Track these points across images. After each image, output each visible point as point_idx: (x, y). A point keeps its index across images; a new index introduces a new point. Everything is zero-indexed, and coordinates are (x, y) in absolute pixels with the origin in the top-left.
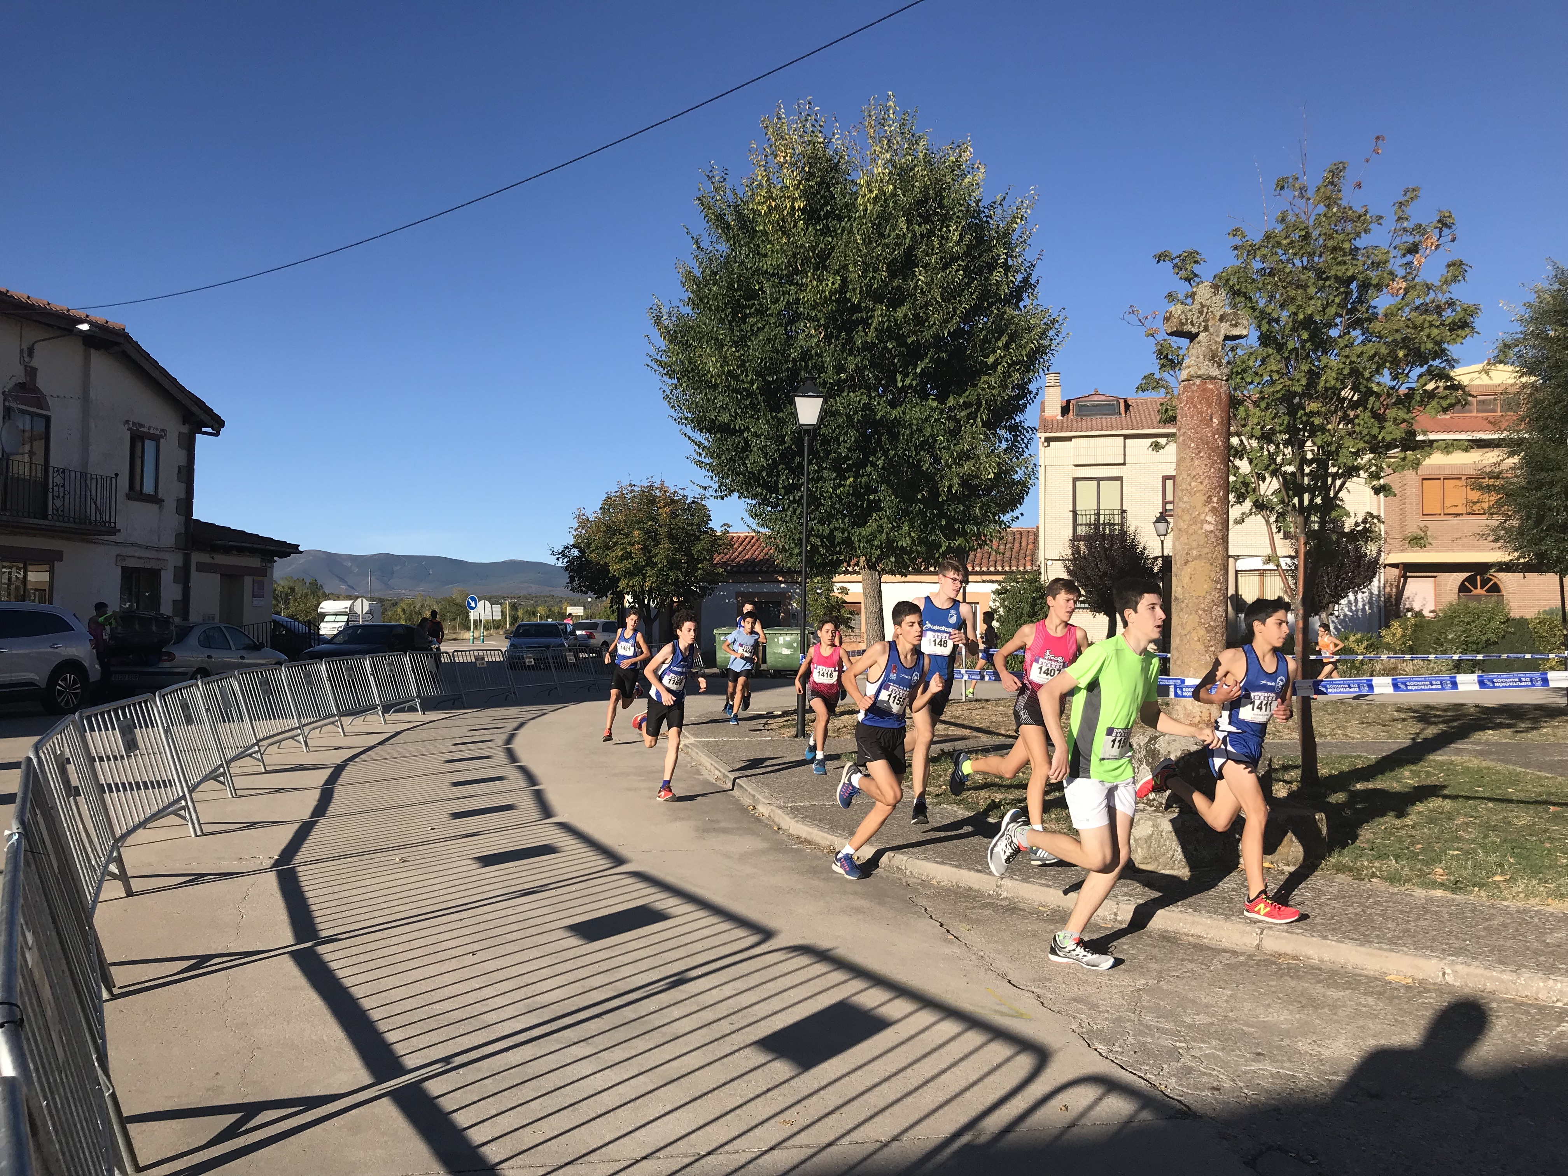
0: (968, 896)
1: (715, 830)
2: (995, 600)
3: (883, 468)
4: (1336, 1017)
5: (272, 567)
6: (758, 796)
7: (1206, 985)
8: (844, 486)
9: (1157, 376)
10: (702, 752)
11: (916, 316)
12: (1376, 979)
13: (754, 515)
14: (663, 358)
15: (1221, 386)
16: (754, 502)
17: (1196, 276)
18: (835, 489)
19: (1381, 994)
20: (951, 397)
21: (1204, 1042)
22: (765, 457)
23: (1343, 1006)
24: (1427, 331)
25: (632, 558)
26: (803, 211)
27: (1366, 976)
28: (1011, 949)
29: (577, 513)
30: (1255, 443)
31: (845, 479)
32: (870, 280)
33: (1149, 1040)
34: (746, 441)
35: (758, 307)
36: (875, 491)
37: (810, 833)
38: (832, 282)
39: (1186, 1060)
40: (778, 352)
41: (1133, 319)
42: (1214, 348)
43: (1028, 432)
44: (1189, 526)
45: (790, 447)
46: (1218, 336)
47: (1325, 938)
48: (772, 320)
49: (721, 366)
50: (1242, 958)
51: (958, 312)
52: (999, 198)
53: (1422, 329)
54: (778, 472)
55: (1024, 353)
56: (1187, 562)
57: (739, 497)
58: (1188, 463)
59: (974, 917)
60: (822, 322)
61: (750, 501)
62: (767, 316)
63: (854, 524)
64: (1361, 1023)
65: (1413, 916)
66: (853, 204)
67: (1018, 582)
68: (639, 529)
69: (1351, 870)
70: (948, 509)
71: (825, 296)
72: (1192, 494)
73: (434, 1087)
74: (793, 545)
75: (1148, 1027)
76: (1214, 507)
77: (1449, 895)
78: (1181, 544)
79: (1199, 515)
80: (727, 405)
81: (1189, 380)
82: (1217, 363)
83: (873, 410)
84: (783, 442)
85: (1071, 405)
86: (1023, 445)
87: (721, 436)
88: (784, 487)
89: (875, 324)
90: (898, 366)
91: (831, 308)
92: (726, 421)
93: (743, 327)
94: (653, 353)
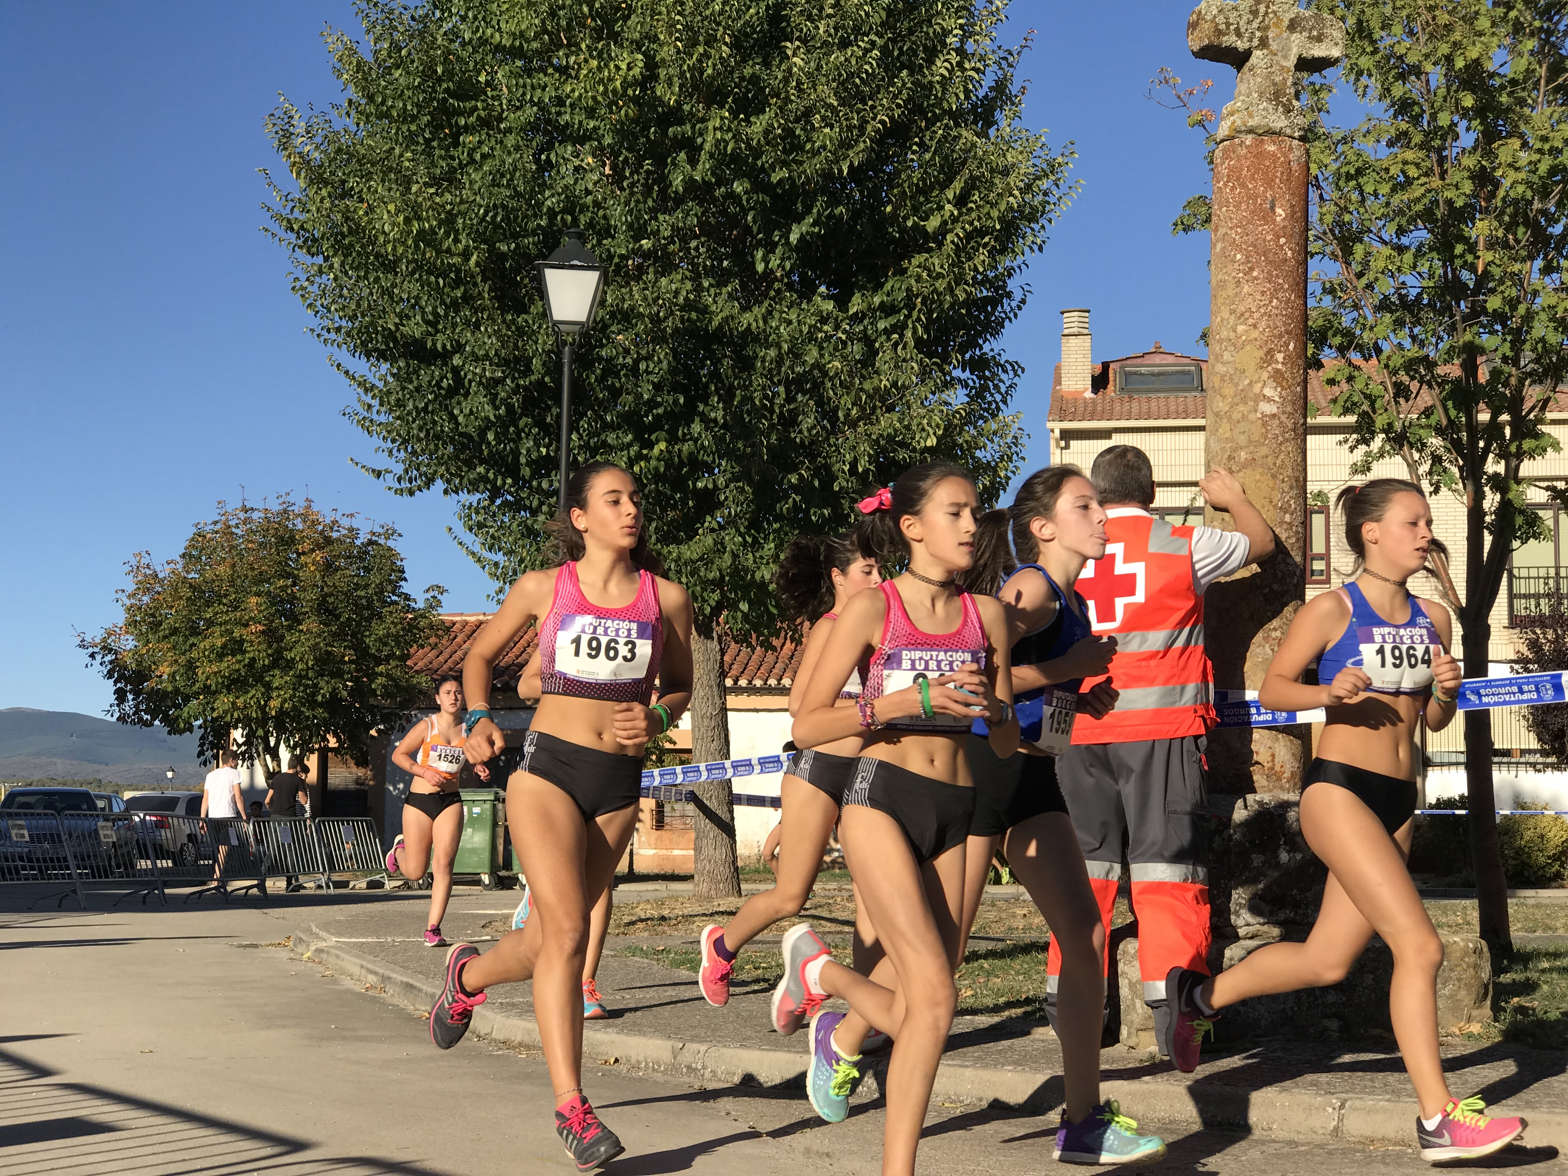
3: (725, 426)
8: (647, 458)
10: (348, 953)
11: (789, 133)
14: (298, 215)
15: (1291, 149)
16: (474, 498)
20: (856, 297)
22: (492, 402)
25: (244, 652)
29: (134, 562)
31: (651, 445)
32: (700, 61)
34: (456, 371)
35: (483, 114)
36: (708, 469)
37: (529, 1032)
38: (627, 64)
40: (518, 195)
42: (1278, 79)
44: (1233, 405)
45: (540, 383)
46: (1285, 57)
48: (510, 140)
51: (869, 128)
54: (518, 433)
55: (996, 214)
57: (446, 492)
60: (608, 140)
61: (465, 498)
62: (500, 131)
63: (670, 538)
68: (258, 594)
71: (614, 91)
72: (1237, 346)
76: (1277, 371)
78: (1219, 440)
79: (1250, 384)
80: (418, 298)
81: (1233, 138)
82: (1284, 105)
83: (704, 311)
84: (528, 371)
85: (1111, 371)
86: (998, 397)
87: (408, 365)
88: (528, 464)
89: (707, 147)
90: (755, 229)
91: (627, 115)
92: (417, 335)
93: (452, 152)
94: (276, 201)
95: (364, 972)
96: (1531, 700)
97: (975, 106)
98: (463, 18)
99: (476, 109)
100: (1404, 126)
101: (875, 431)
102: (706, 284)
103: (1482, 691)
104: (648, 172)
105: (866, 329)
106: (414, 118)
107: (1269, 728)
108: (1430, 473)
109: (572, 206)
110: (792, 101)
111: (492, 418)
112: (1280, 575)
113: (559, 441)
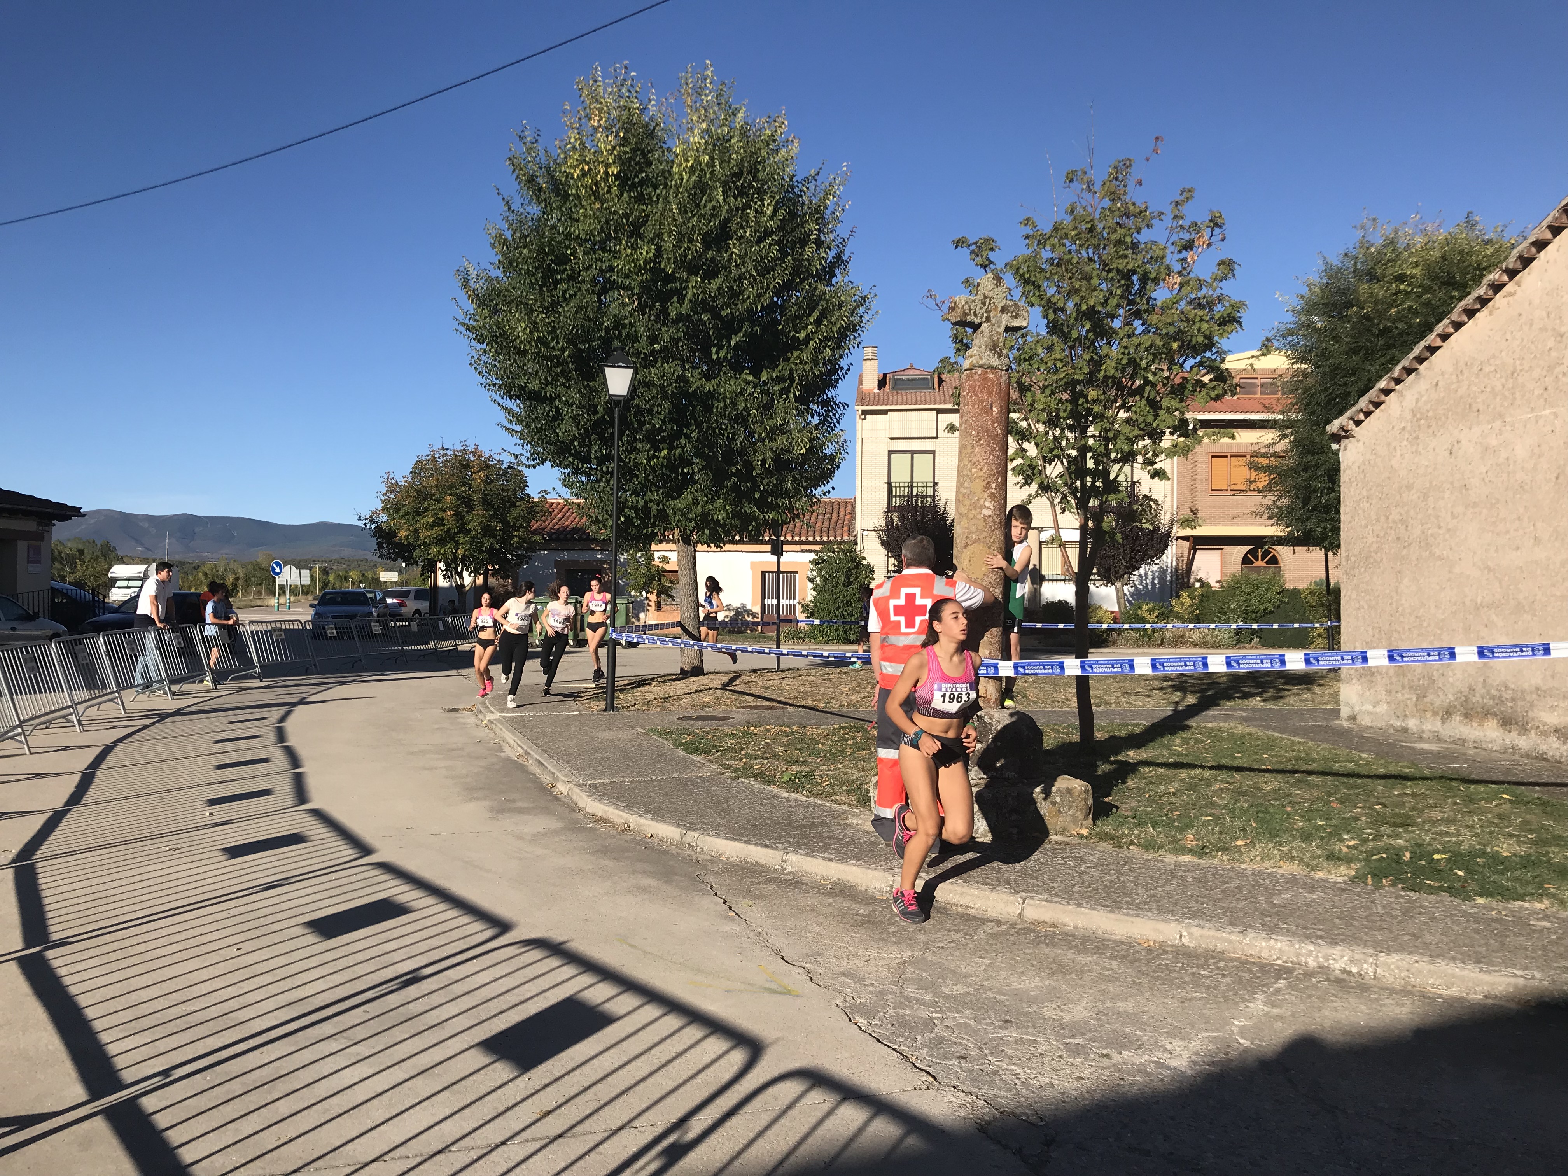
0: (754, 872)
1: (511, 810)
2: (812, 570)
3: (698, 441)
4: (1081, 982)
5: (50, 532)
6: (557, 774)
7: (967, 955)
8: (658, 458)
9: (952, 360)
10: (507, 728)
11: (730, 288)
12: (1122, 943)
13: (566, 483)
14: (472, 323)
15: (1001, 376)
16: (567, 471)
17: (991, 262)
18: (649, 460)
19: (1124, 957)
20: (764, 373)
21: (958, 1012)
22: (577, 427)
23: (1090, 971)
24: (1198, 325)
25: (444, 525)
26: (617, 177)
27: (1114, 941)
28: (789, 924)
29: (385, 477)
30: (1041, 427)
31: (660, 450)
32: (685, 251)
33: (908, 1012)
34: (557, 408)
35: (570, 273)
36: (691, 464)
37: (606, 812)
38: (646, 251)
39: (939, 1030)
40: (590, 320)
41: (931, 303)
42: (995, 338)
43: (839, 406)
45: (602, 417)
46: (999, 327)
47: (1079, 905)
48: (584, 287)
49: (531, 332)
50: (1004, 927)
51: (772, 286)
52: (813, 172)
53: (1194, 323)
54: (590, 441)
55: (834, 329)
56: (966, 546)
57: (552, 466)
58: (969, 450)
59: (757, 892)
60: (636, 291)
61: (562, 470)
62: (579, 282)
63: (669, 496)
64: (1103, 987)
65: (1161, 881)
66: (669, 172)
67: (834, 552)
68: (451, 495)
69: (1112, 839)
70: (762, 483)
71: (640, 265)
72: (973, 480)
73: (149, 1103)
74: (606, 516)
75: (908, 999)
76: (993, 493)
77: (1196, 860)
79: (978, 499)
80: (537, 372)
82: (998, 352)
83: (687, 381)
84: (596, 412)
85: (888, 378)
86: (835, 420)
87: (531, 403)
88: (596, 458)
89: (689, 296)
90: (712, 338)
91: (646, 277)
92: (537, 388)
93: (554, 293)
94: (461, 316)
95: (515, 744)
98: (559, 220)
99: (566, 270)
101: (774, 445)
104: (658, 308)
106: (534, 275)
108: (1060, 503)
109: (618, 325)
110: (732, 272)
111: (577, 435)
113: (613, 445)
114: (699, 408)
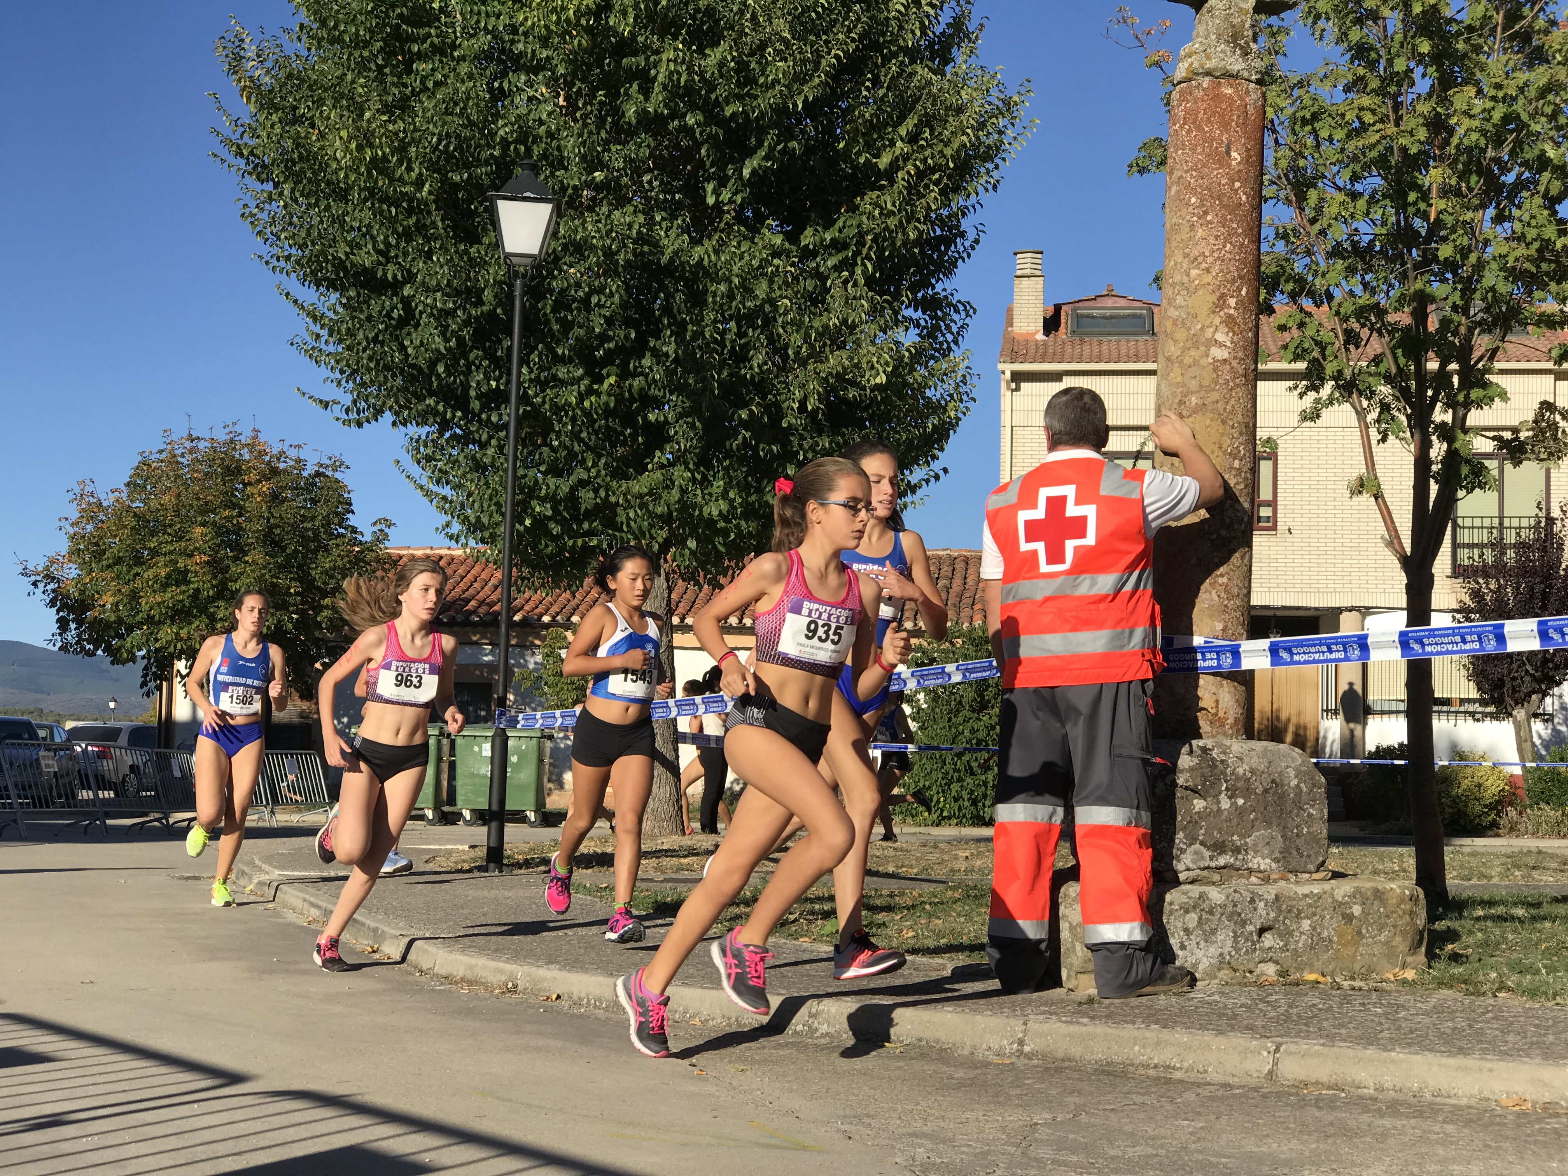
3: (676, 360)
4: (1382, 1146)
6: (383, 927)
7: (1160, 1117)
8: (598, 394)
11: (742, 66)
12: (1471, 1107)
14: (246, 140)
15: (1247, 92)
16: (424, 431)
18: (580, 399)
19: (1472, 1121)
20: (809, 231)
22: (443, 334)
23: (1400, 1134)
25: (189, 582)
27: (1454, 1105)
28: (814, 1087)
29: (77, 490)
31: (601, 381)
34: (406, 302)
35: (436, 40)
36: (658, 404)
37: (471, 967)
40: (471, 124)
42: (1236, 21)
43: (957, 311)
44: (1185, 350)
45: (492, 314)
48: (464, 69)
49: (360, 148)
50: (1237, 1091)
51: (824, 63)
54: (468, 366)
55: (948, 152)
57: (394, 424)
59: (758, 1057)
60: (561, 70)
61: (414, 430)
62: (453, 59)
63: (619, 474)
64: (1424, 1150)
68: (204, 524)
70: (801, 446)
71: (568, 20)
72: (1191, 290)
74: (497, 518)
76: (1230, 316)
78: (1170, 385)
79: (1202, 329)
80: (369, 227)
81: (1190, 80)
82: (1242, 48)
83: (655, 244)
84: (480, 302)
85: (1063, 314)
86: (950, 337)
87: (359, 295)
88: (478, 397)
89: (661, 78)
90: (708, 164)
91: (580, 44)
92: (368, 264)
93: (405, 79)
94: (226, 125)
95: (306, 905)
96: (1474, 650)
97: (932, 44)
100: (1361, 71)
101: (824, 369)
102: (658, 218)
103: (1426, 641)
104: (601, 103)
105: (818, 266)
106: (367, 44)
107: (1214, 674)
108: (1378, 421)
109: (525, 136)
110: (747, 34)
111: (443, 351)
112: (1228, 521)
113: (509, 374)
114: (679, 297)
